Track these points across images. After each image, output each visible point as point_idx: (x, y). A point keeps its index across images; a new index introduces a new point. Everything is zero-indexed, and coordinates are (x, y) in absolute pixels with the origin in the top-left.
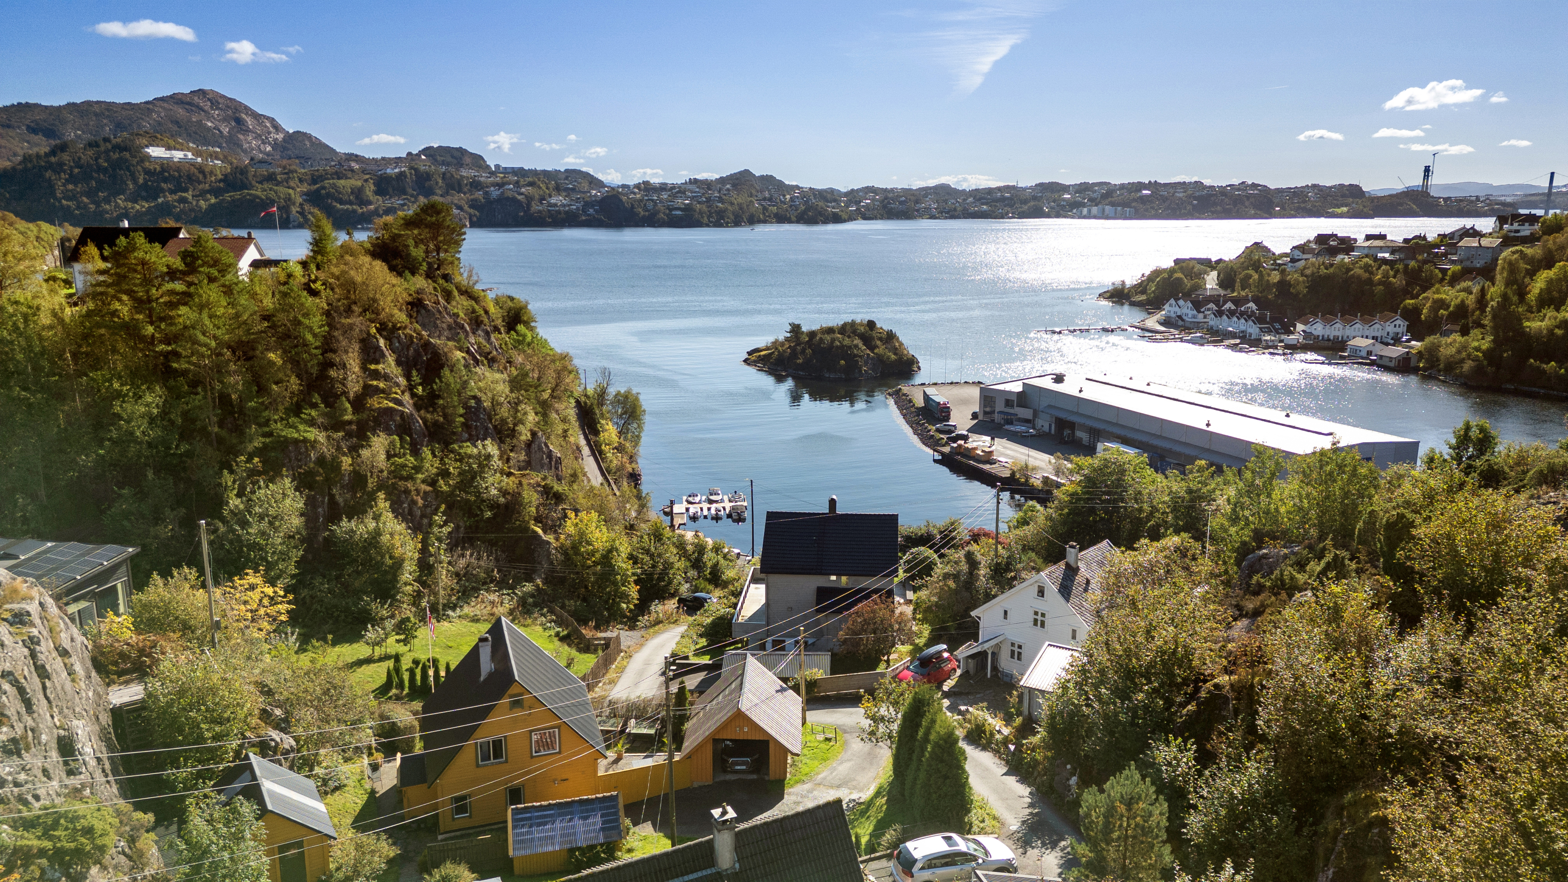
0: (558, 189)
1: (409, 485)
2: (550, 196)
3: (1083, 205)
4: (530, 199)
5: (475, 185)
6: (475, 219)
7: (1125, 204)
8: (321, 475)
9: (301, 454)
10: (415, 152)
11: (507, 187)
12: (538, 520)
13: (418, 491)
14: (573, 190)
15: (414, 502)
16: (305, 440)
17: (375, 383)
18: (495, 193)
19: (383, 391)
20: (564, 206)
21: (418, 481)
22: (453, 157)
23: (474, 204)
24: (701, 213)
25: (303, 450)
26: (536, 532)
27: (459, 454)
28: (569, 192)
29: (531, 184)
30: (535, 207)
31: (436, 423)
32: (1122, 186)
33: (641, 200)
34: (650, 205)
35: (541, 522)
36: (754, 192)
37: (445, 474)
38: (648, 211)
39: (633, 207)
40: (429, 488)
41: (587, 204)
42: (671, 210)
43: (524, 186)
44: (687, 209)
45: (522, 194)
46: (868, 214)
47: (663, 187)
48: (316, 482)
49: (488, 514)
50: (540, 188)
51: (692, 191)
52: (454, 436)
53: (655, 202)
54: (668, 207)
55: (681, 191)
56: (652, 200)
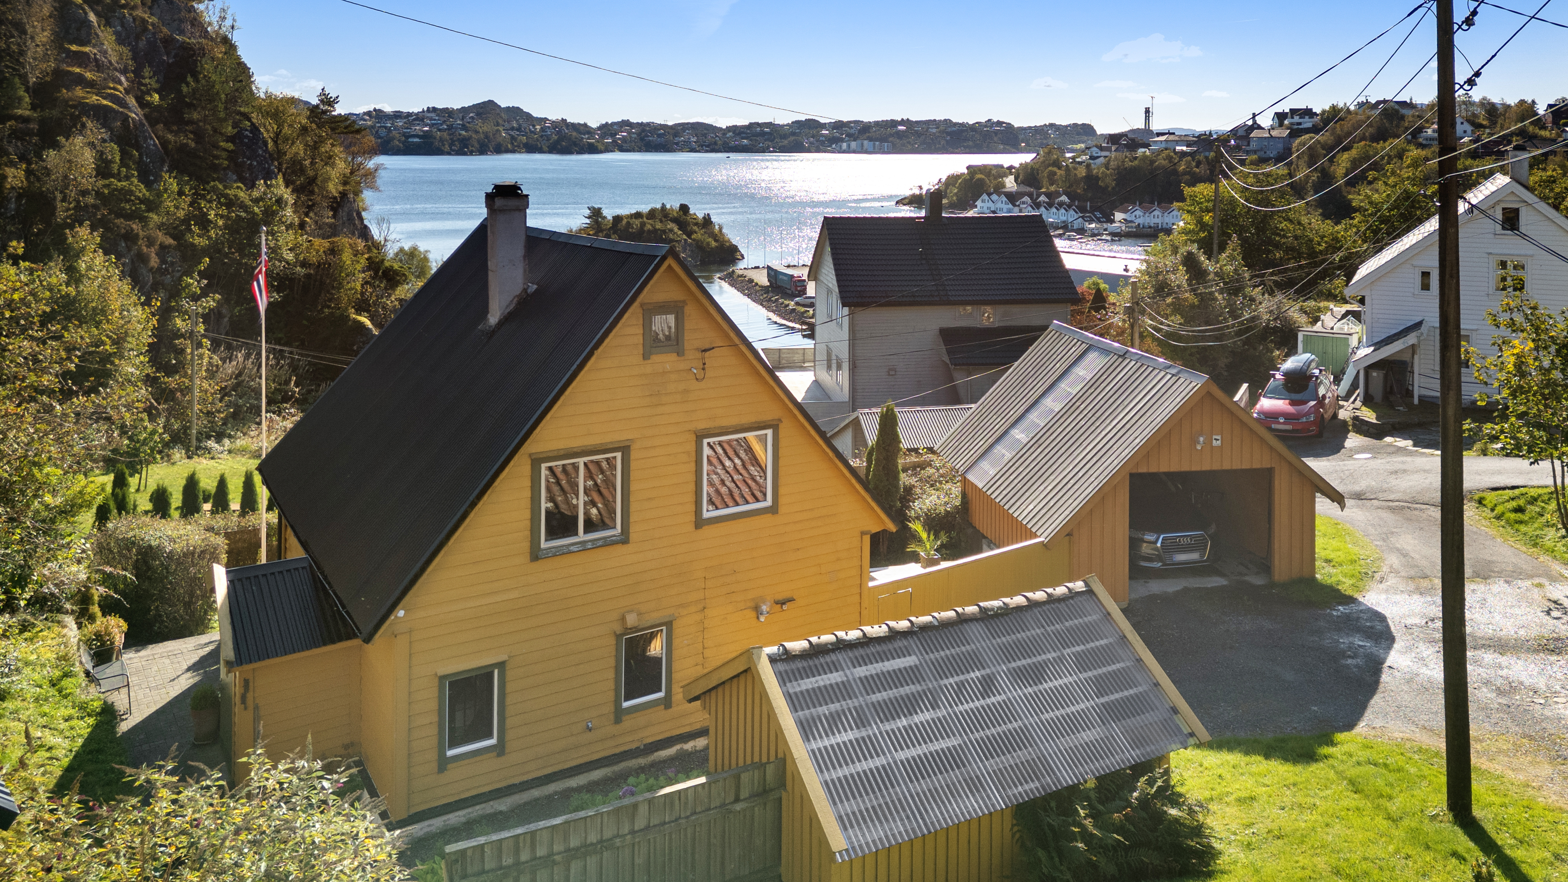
1: (136, 226)
3: (842, 140)
7: (883, 140)
13: (151, 242)
15: (142, 259)
17: (77, 70)
19: (91, 83)
21: (152, 224)
24: (441, 140)
27: (226, 196)
31: (182, 148)
32: (877, 124)
33: (373, 127)
34: (383, 132)
36: (500, 121)
38: (380, 138)
40: (170, 241)
42: (407, 137)
44: (426, 136)
46: (625, 146)
47: (397, 115)
51: (431, 119)
52: (215, 168)
53: (389, 130)
54: (404, 135)
55: (419, 118)
56: (386, 127)
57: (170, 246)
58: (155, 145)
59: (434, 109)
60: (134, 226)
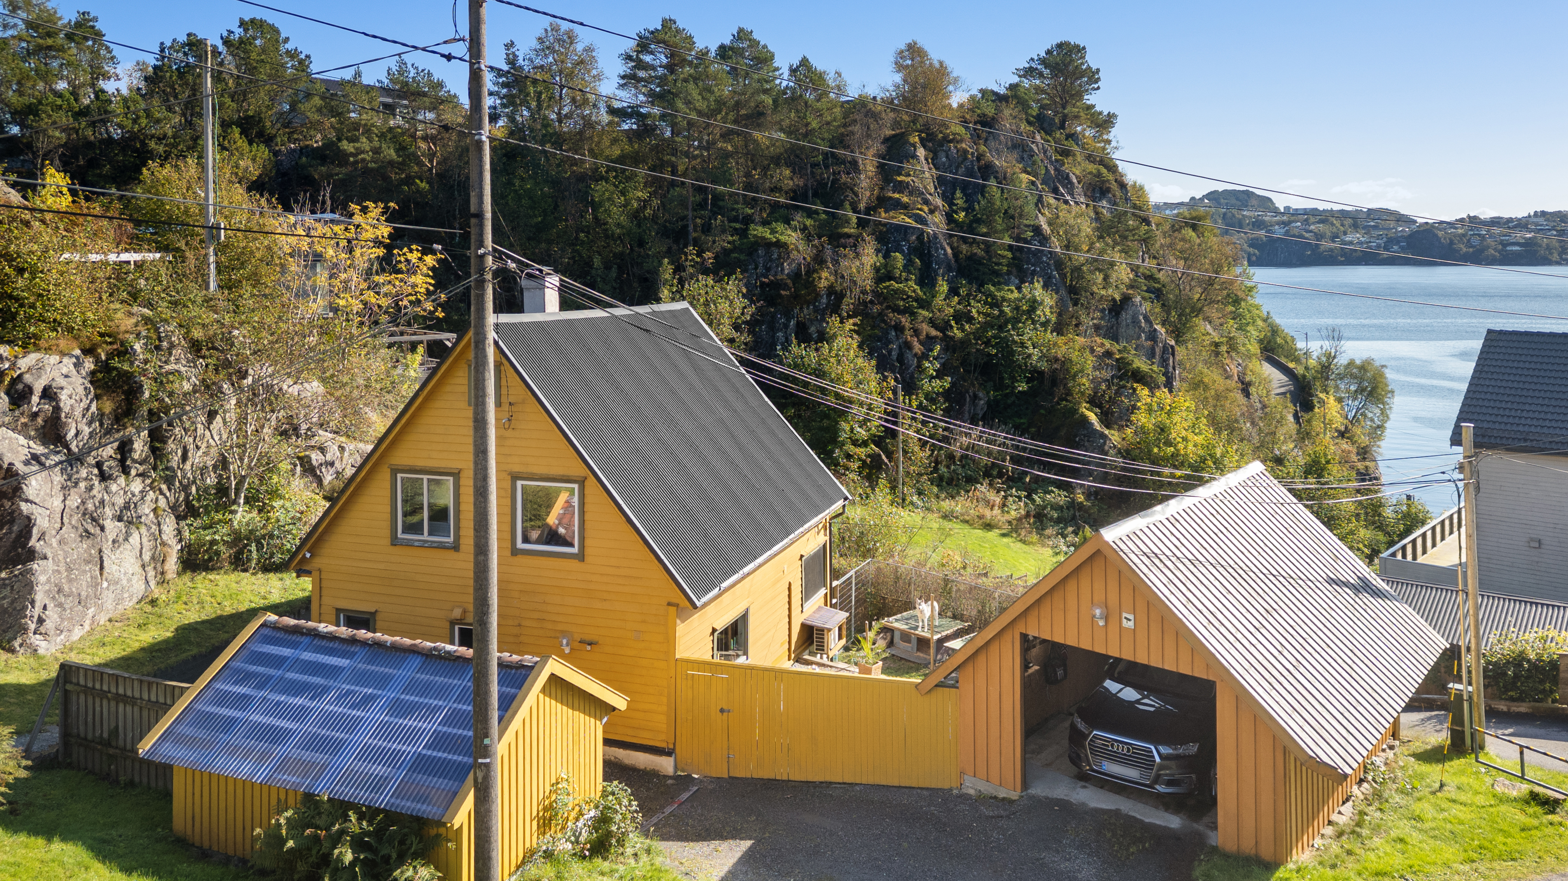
0: (1355, 226)
1: (905, 320)
2: (1345, 233)
4: (1319, 236)
5: (1258, 224)
6: (1254, 258)
8: (789, 289)
9: (771, 260)
10: (1198, 196)
11: (1293, 225)
12: (1094, 402)
13: (916, 332)
14: (1375, 227)
15: (908, 346)
16: (779, 244)
17: (897, 196)
18: (1279, 232)
19: (905, 207)
20: (1361, 243)
21: (920, 318)
22: (1237, 199)
23: (1253, 244)
24: (1548, 248)
25: (775, 256)
26: (1085, 420)
27: (993, 297)
28: (1367, 229)
29: (1321, 221)
30: (1326, 244)
31: (972, 258)
33: (1464, 235)
34: (1476, 241)
35: (1100, 406)
37: (962, 317)
38: (1472, 247)
39: (1452, 242)
40: (934, 333)
41: (1391, 242)
42: (1505, 245)
43: (1313, 223)
44: (1528, 243)
45: (1311, 231)
47: (1495, 222)
48: (781, 296)
49: (1022, 387)
50: (1333, 224)
51: (1537, 224)
52: (997, 274)
53: (1483, 237)
54: (1501, 243)
55: (1521, 224)
56: (1479, 235)
57: (936, 337)
58: (945, 254)
59: (1544, 213)
60: (903, 320)
